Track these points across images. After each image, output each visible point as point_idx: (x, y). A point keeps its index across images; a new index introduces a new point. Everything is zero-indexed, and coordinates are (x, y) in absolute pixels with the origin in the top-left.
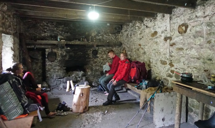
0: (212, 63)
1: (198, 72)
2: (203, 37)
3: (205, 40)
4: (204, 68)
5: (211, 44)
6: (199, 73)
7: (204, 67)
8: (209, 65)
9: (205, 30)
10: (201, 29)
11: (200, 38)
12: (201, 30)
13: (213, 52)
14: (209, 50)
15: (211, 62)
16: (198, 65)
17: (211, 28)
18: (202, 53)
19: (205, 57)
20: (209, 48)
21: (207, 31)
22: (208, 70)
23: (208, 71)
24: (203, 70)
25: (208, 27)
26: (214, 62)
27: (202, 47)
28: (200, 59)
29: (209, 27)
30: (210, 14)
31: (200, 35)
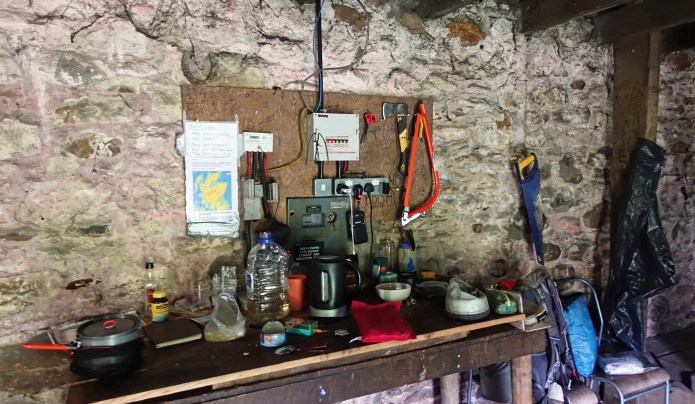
0: (110, 244)
1: (28, 304)
2: (38, 124)
3: (48, 139)
4: (64, 276)
5: (92, 156)
6: (30, 308)
7: (62, 269)
8: (93, 254)
9: (43, 87)
10: (14, 76)
11: (17, 125)
12: (13, 81)
13: (105, 195)
14: (84, 185)
15: (103, 238)
16: (20, 268)
17: (86, 84)
18: (37, 201)
19: (61, 219)
20: (79, 175)
21: (57, 93)
22: (88, 281)
23: (93, 284)
24: (55, 286)
25: (65, 75)
26: (115, 236)
27: (33, 172)
28: (26, 238)
29: (73, 75)
30: (69, 13)
31: (11, 108)
